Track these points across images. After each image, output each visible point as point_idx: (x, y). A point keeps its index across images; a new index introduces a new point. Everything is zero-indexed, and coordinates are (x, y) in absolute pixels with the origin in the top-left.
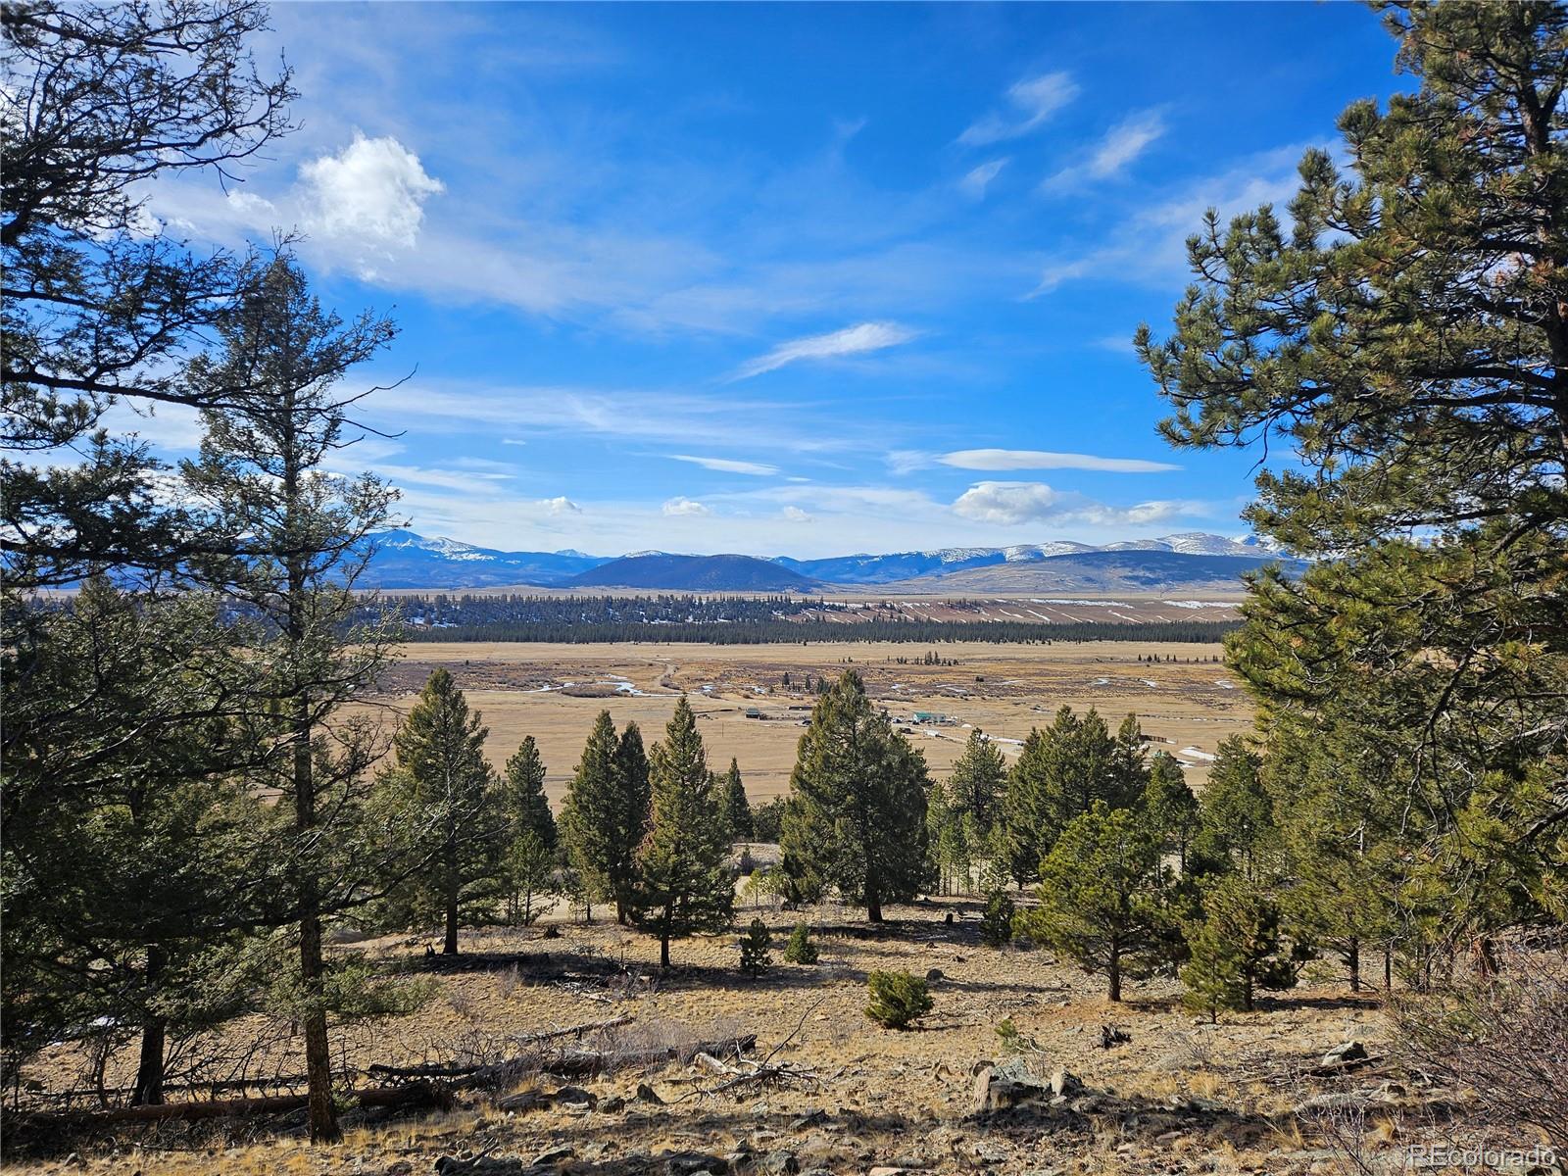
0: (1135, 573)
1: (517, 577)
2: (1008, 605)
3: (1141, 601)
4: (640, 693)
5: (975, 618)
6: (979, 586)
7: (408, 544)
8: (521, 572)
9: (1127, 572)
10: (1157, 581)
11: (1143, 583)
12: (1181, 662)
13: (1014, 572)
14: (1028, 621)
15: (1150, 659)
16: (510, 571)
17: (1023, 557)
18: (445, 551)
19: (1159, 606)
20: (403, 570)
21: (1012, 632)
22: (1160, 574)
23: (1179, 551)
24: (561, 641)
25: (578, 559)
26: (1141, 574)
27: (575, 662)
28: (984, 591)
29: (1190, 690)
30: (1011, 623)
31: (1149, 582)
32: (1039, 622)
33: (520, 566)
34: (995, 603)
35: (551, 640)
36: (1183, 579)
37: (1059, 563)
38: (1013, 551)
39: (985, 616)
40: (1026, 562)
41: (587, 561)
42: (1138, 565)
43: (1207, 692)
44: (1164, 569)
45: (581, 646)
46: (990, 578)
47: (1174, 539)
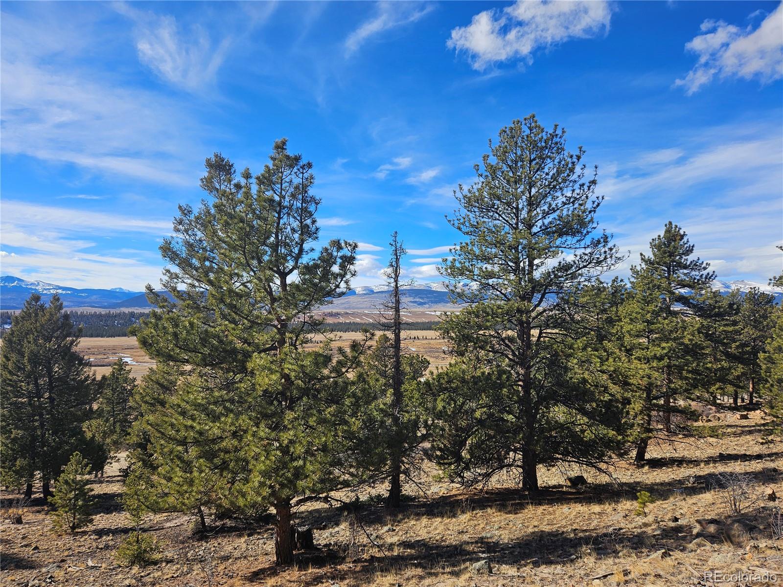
0: (415, 300)
1: (84, 303)
2: (353, 314)
3: (416, 312)
4: (134, 363)
5: (336, 320)
6: (343, 306)
7: (15, 284)
8: (88, 300)
9: (411, 299)
10: (425, 303)
11: (419, 304)
12: (429, 339)
13: (359, 299)
14: (363, 322)
15: (415, 338)
16: (80, 300)
17: (364, 292)
18: (39, 288)
19: (423, 314)
20: (11, 299)
21: (353, 327)
22: (426, 300)
23: (434, 289)
24: (97, 336)
25: (124, 293)
26: (418, 300)
27: (102, 347)
28: (345, 308)
29: (429, 352)
30: (354, 323)
31: (421, 304)
32: (367, 322)
33: (87, 297)
34: (347, 313)
35: (92, 336)
36: (436, 302)
37: (380, 295)
38: (360, 289)
39: (342, 320)
40: (365, 294)
41: (129, 294)
42: (416, 296)
43: (438, 352)
44: (428, 298)
45: (110, 338)
46: (348, 302)
47: (432, 284)
